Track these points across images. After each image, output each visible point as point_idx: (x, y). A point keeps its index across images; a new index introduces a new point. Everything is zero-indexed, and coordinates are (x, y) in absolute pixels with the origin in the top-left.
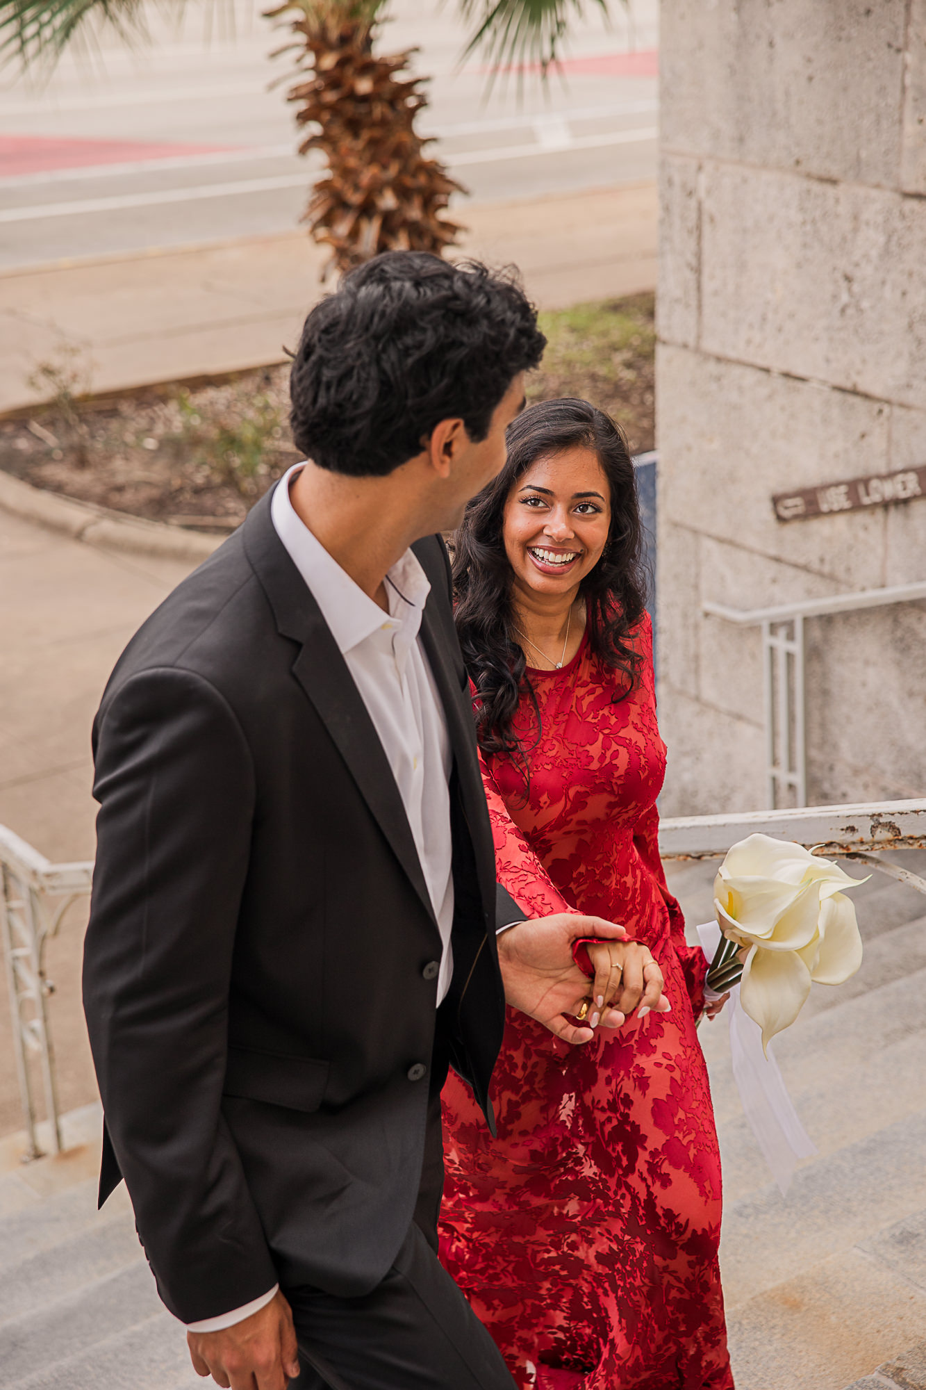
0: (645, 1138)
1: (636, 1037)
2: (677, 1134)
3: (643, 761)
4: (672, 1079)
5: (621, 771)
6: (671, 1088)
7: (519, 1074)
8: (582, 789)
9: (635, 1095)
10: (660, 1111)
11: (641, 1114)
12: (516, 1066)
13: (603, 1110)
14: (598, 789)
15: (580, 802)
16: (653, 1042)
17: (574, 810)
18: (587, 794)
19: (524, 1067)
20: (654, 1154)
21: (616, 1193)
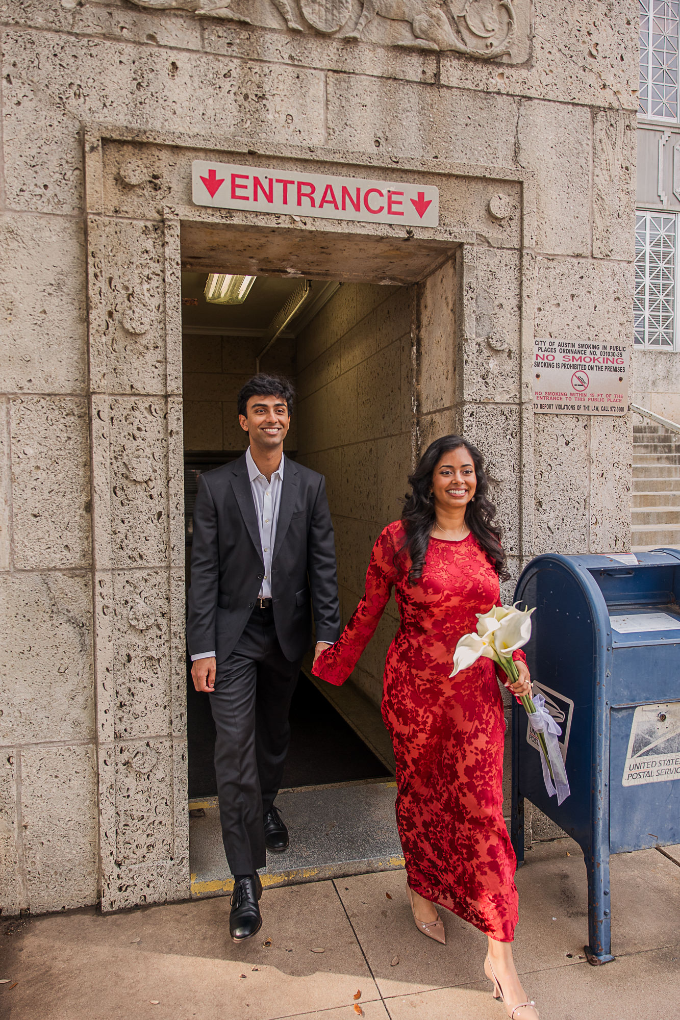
0: (459, 777)
1: (467, 735)
2: (474, 780)
3: (480, 586)
4: (477, 759)
5: (468, 589)
6: (476, 762)
7: (420, 719)
8: (450, 593)
9: (460, 760)
10: (469, 771)
11: (460, 767)
12: (419, 715)
13: (448, 753)
14: (456, 595)
15: (448, 598)
16: (473, 740)
17: (445, 601)
18: (451, 596)
19: (423, 717)
20: (462, 784)
21: (441, 789)
